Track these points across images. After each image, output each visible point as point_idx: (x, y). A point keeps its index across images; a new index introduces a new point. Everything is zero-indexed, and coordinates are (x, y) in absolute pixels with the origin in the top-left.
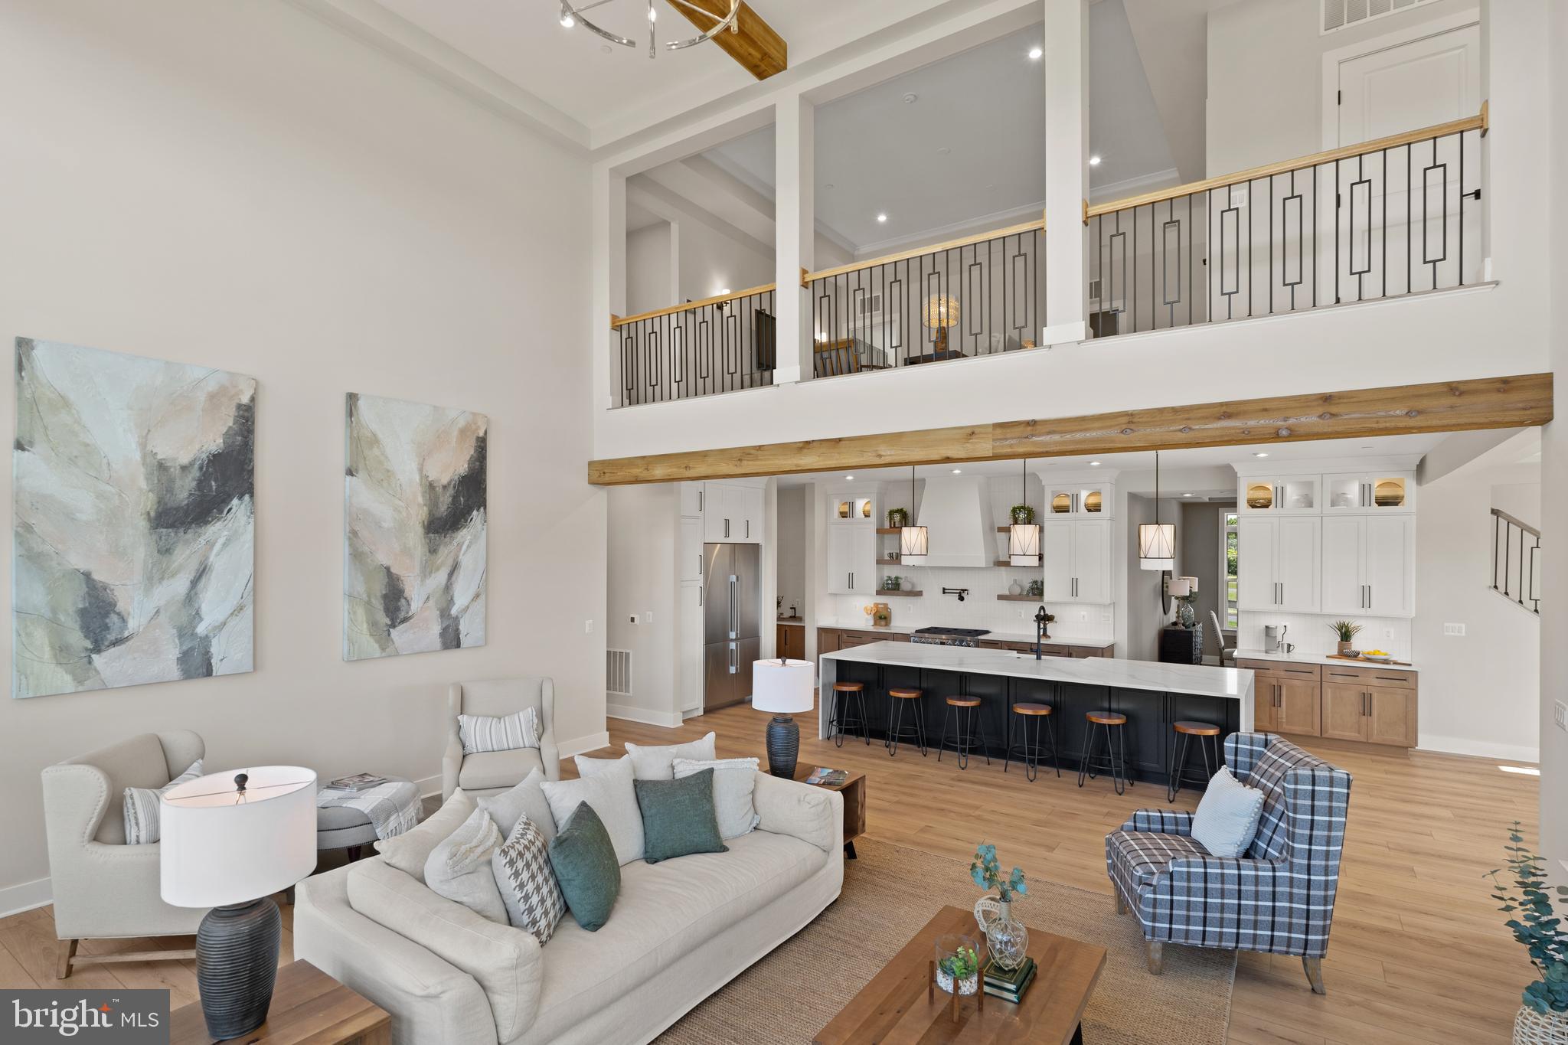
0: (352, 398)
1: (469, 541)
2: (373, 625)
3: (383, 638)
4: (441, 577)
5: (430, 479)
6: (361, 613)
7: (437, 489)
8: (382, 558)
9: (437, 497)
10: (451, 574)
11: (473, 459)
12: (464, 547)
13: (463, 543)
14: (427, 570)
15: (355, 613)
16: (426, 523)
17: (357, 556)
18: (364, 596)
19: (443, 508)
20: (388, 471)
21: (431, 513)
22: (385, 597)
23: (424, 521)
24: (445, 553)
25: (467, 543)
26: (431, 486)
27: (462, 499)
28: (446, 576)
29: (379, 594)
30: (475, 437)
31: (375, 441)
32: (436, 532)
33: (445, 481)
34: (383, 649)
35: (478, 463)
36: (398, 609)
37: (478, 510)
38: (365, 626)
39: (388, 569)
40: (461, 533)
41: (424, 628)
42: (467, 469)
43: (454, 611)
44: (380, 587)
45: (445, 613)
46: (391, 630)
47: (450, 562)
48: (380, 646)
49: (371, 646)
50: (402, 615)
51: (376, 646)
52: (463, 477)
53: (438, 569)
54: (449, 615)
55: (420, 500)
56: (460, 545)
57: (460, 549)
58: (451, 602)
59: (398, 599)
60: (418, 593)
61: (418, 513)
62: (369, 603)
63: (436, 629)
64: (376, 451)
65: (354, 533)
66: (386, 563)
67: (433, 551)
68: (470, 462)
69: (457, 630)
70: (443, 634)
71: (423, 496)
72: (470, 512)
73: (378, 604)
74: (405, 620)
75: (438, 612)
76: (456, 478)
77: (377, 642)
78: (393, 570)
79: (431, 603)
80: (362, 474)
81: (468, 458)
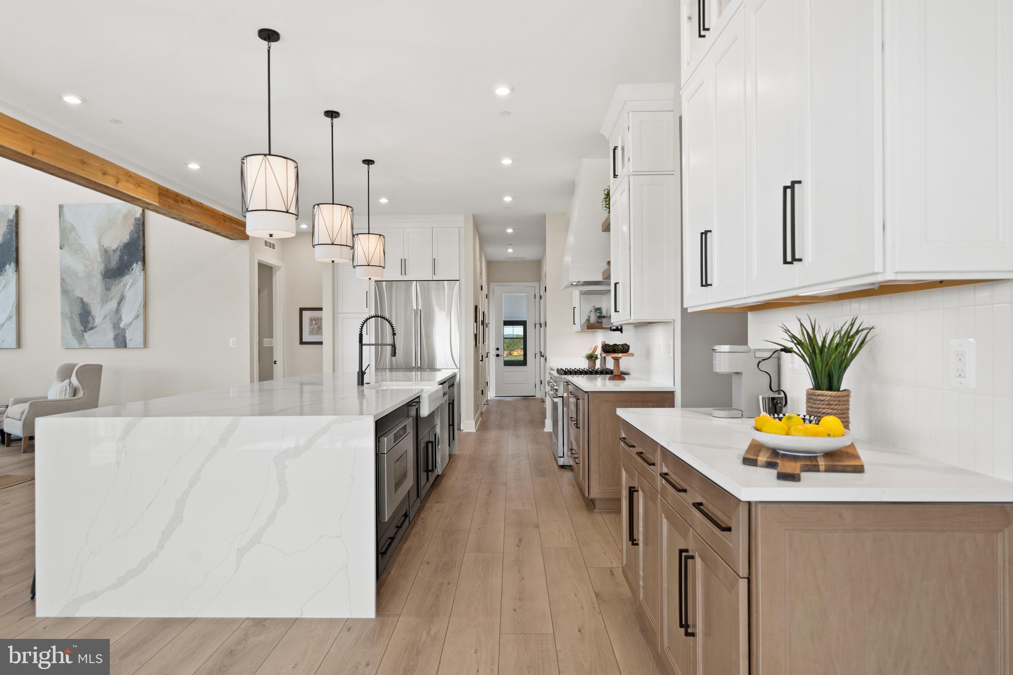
0: (61, 207)
1: (132, 281)
2: (74, 329)
3: (80, 338)
4: (113, 304)
5: (105, 247)
6: (67, 322)
7: (110, 252)
8: (78, 293)
9: (110, 257)
10: (119, 303)
11: (133, 232)
12: (128, 287)
13: (127, 284)
14: (105, 301)
15: (64, 323)
16: (103, 273)
17: (65, 292)
18: (69, 315)
19: (114, 263)
20: (80, 244)
21: (106, 267)
22: (80, 315)
23: (102, 272)
24: (116, 291)
25: (129, 284)
26: (106, 251)
27: (126, 257)
28: (117, 304)
29: (77, 313)
30: (134, 218)
31: (73, 228)
32: (109, 278)
33: (114, 246)
34: (80, 344)
35: (136, 234)
36: (88, 322)
37: (136, 264)
38: (70, 329)
39: (81, 299)
40: (126, 278)
41: (104, 333)
42: (129, 239)
43: (122, 325)
44: (77, 310)
45: (116, 326)
46: (84, 333)
47: (118, 296)
48: (78, 342)
49: (74, 343)
50: (90, 325)
51: (76, 342)
52: (126, 244)
53: (111, 300)
54: (119, 327)
55: (99, 259)
56: (125, 285)
57: (126, 287)
58: (120, 319)
59: (88, 317)
60: (100, 313)
61: (98, 267)
62: (71, 318)
63: (111, 335)
64: (73, 234)
65: (63, 280)
66: (80, 295)
67: (108, 289)
68: (131, 233)
69: (124, 337)
70: (116, 338)
71: (101, 257)
72: (131, 265)
73: (77, 319)
74: (92, 328)
75: (112, 325)
76: (122, 244)
77: (77, 339)
78: (84, 300)
79: (107, 319)
80: (66, 248)
81: (129, 232)
